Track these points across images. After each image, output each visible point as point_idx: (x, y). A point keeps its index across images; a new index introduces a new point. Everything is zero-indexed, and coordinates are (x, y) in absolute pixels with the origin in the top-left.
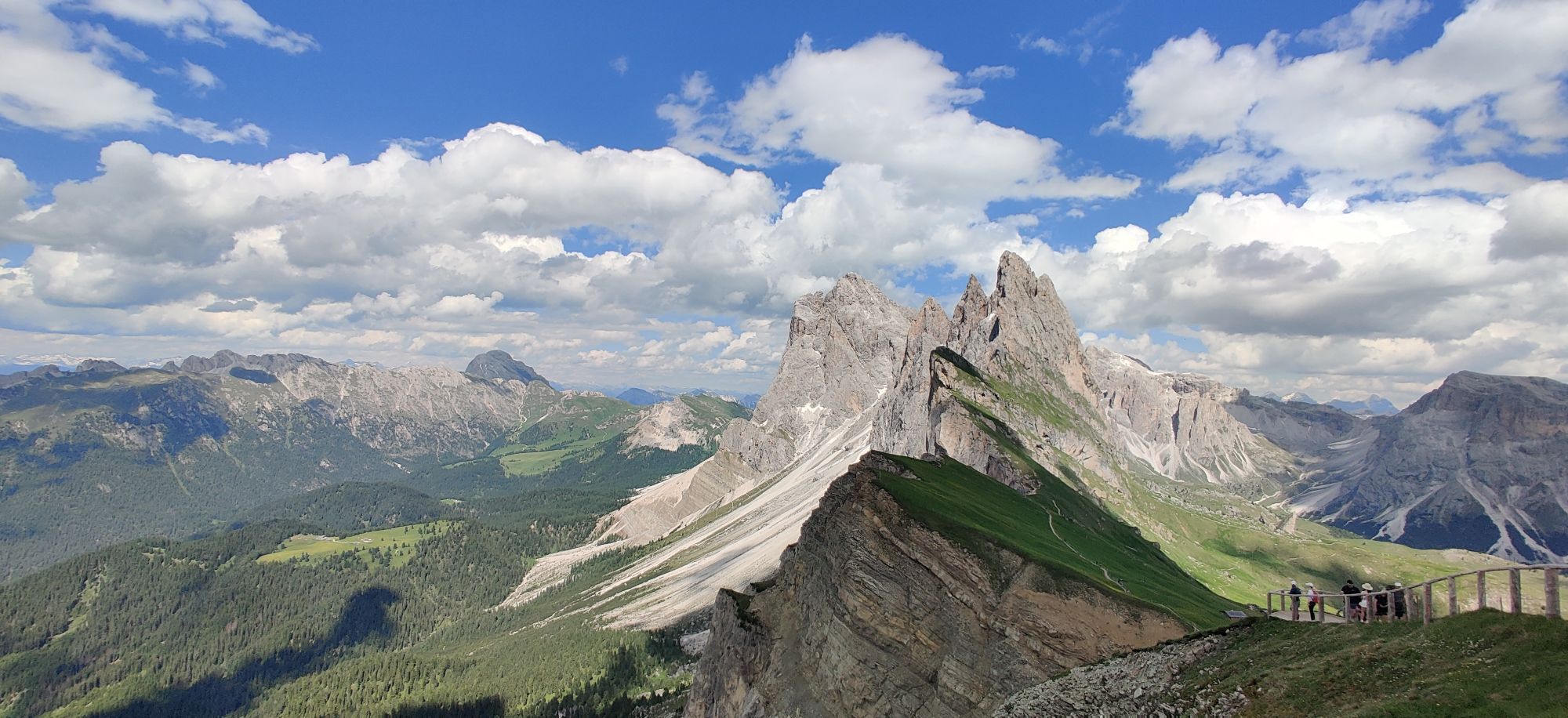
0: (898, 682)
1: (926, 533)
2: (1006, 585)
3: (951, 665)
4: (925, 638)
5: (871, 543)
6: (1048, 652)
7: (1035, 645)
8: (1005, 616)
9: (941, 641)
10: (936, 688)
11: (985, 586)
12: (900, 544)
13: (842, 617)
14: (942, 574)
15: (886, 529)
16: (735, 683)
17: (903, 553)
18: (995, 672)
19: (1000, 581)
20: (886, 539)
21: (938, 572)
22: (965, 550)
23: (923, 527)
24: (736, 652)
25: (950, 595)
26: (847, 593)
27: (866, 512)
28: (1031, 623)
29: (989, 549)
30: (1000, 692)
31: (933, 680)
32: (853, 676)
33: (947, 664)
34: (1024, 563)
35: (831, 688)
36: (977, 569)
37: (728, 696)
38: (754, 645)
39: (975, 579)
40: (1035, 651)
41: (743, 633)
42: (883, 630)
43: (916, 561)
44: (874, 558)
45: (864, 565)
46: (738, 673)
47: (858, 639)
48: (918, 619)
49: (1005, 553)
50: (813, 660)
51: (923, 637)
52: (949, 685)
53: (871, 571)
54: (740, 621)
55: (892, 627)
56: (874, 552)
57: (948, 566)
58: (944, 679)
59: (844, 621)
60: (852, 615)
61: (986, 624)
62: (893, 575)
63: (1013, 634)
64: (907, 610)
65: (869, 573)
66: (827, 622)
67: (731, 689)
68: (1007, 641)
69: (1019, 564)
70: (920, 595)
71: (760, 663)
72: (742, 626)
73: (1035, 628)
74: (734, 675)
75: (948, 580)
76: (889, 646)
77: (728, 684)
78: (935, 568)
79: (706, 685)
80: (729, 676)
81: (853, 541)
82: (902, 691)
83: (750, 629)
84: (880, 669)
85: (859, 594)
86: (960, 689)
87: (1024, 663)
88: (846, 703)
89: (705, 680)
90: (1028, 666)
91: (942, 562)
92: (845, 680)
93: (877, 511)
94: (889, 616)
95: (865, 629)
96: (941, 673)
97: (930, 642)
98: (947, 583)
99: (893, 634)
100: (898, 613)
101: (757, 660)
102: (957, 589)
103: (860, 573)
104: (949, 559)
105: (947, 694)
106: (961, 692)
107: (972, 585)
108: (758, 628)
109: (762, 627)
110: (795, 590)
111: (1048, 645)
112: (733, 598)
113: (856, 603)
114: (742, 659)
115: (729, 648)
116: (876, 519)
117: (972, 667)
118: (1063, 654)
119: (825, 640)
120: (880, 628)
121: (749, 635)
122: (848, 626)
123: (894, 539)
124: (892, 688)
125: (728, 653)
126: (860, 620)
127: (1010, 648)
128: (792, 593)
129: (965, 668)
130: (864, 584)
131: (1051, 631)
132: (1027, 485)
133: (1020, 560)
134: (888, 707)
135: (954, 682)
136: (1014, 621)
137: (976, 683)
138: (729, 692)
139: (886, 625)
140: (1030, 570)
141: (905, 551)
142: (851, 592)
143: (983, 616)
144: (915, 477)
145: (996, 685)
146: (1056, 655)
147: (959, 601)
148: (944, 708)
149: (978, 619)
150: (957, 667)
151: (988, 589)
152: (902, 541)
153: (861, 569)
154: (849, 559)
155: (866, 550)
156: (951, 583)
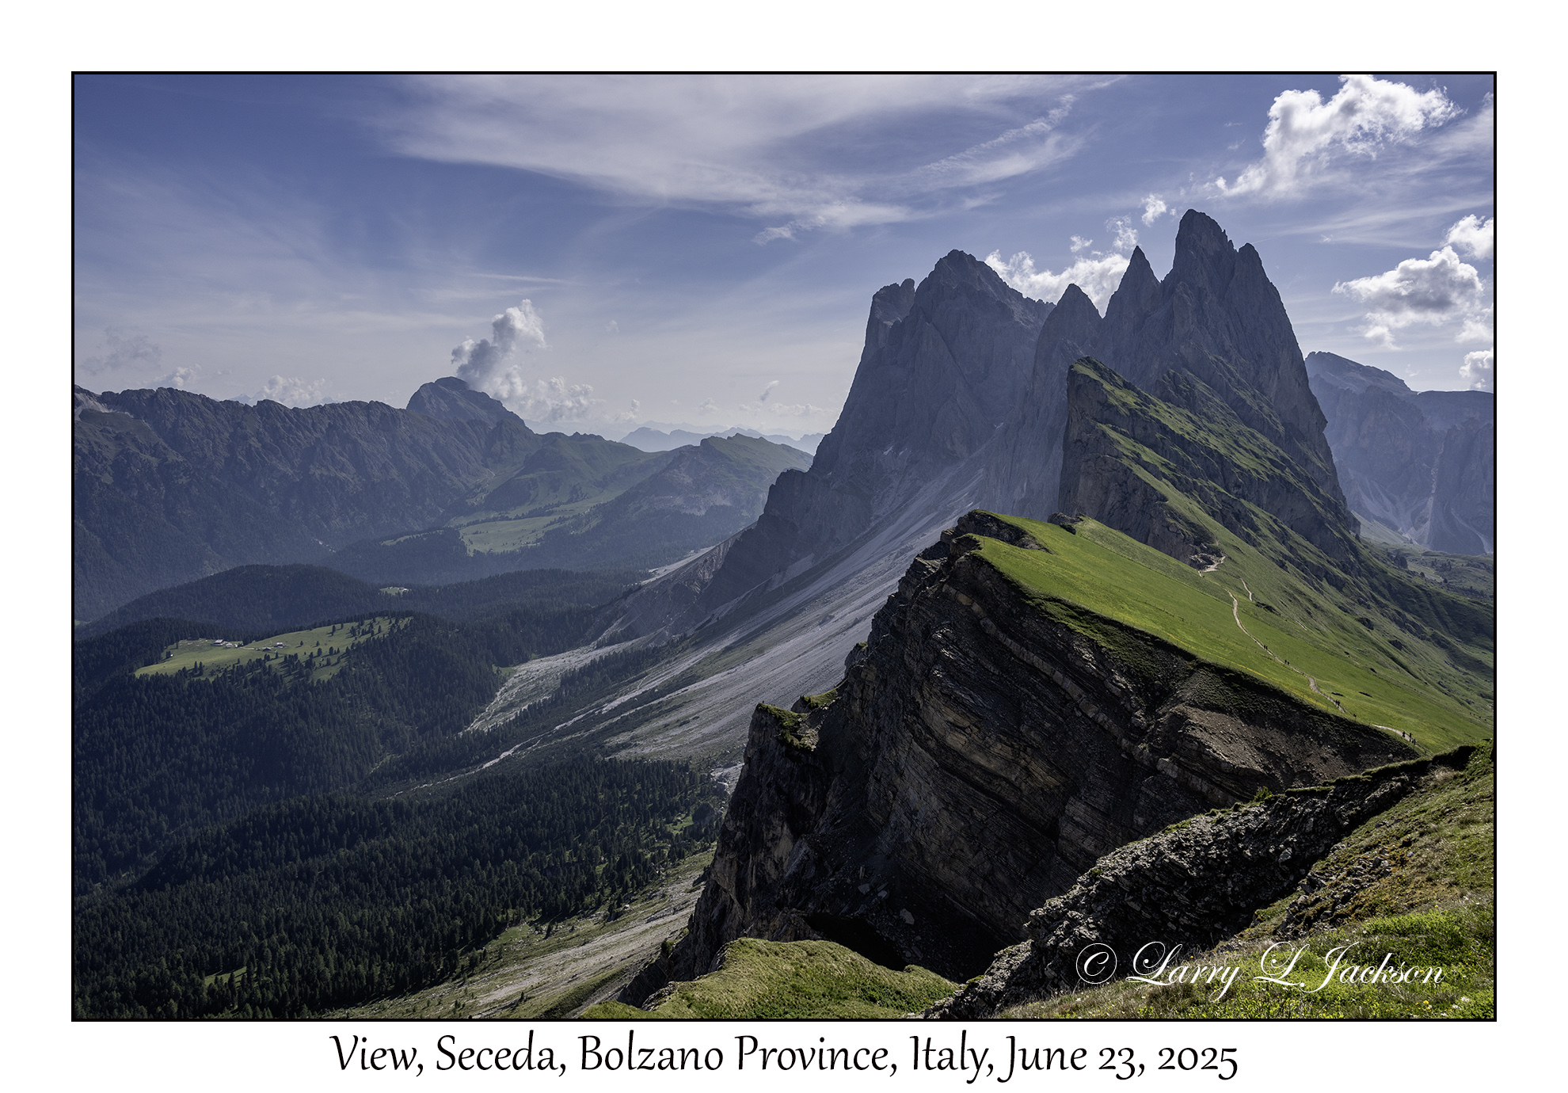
0: (1002, 834)
1: (1046, 626)
2: (1158, 700)
3: (1077, 810)
4: (1043, 772)
5: (968, 641)
7: (1201, 784)
8: (1156, 742)
9: (1064, 777)
10: (1056, 842)
11: (1132, 701)
12: (1010, 644)
13: (924, 743)
15: (989, 623)
16: (778, 832)
17: (1012, 654)
18: (1140, 821)
19: (1154, 694)
20: (988, 634)
21: (1064, 683)
23: (1043, 619)
24: (779, 791)
25: (1079, 714)
26: (932, 711)
27: (961, 597)
28: (1194, 753)
31: (1052, 831)
33: (1071, 809)
34: (1189, 669)
35: (908, 839)
37: (769, 849)
39: (1115, 691)
40: (1201, 793)
41: (789, 765)
42: (981, 761)
43: (1032, 666)
45: (957, 672)
46: (781, 819)
47: (945, 773)
48: (1031, 746)
49: (1160, 655)
50: (883, 802)
51: (1039, 772)
52: (1073, 837)
53: (967, 681)
55: (995, 757)
57: (1076, 672)
58: (1067, 830)
59: (928, 750)
60: (937, 741)
61: (1130, 754)
62: (997, 686)
63: (1167, 767)
64: (1018, 735)
65: (963, 684)
66: (903, 751)
67: (773, 840)
68: (1158, 777)
69: (1181, 671)
70: (1036, 714)
71: (812, 805)
72: (787, 755)
74: (776, 822)
75: (1077, 693)
76: (990, 783)
77: (768, 830)
79: (739, 834)
80: (769, 823)
81: (941, 638)
82: (1007, 846)
86: (1089, 844)
89: (738, 828)
91: (1069, 667)
93: (978, 595)
94: (991, 742)
95: (956, 760)
96: (1063, 822)
97: (1049, 778)
98: (1074, 697)
99: (993, 765)
100: (1003, 739)
101: (809, 802)
102: (1089, 704)
103: (950, 683)
104: (1078, 663)
105: (1071, 850)
106: (1090, 849)
107: (1111, 698)
110: (862, 707)
111: (1220, 785)
112: (774, 720)
113: (944, 724)
114: (788, 800)
115: (769, 785)
116: (976, 608)
119: (902, 774)
120: (976, 758)
121: (797, 768)
122: (933, 756)
123: (1001, 636)
124: (993, 841)
126: (948, 747)
127: (1162, 788)
128: (858, 710)
129: (1098, 815)
131: (1224, 766)
132: (1204, 557)
133: (1184, 664)
135: (1080, 833)
136: (1172, 749)
139: (985, 754)
140: (1197, 680)
141: (1017, 652)
142: (938, 709)
143: (1125, 743)
149: (1119, 747)
150: (1086, 812)
151: (1134, 704)
152: (1011, 638)
154: (935, 663)
155: (961, 650)
156: (1080, 696)
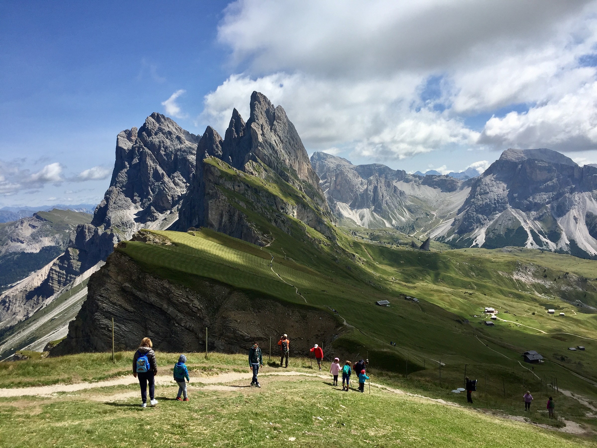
2: (217, 310)
5: (115, 297)
11: (203, 314)
12: (138, 293)
14: (171, 310)
15: (127, 285)
17: (141, 300)
19: (213, 308)
20: (127, 292)
21: (168, 309)
22: (187, 290)
23: (155, 278)
25: (177, 325)
28: (232, 335)
29: (206, 286)
34: (230, 293)
36: (196, 302)
43: (151, 304)
44: (118, 307)
49: (217, 288)
56: (117, 303)
57: (174, 304)
62: (134, 318)
63: (220, 345)
69: (226, 294)
70: (155, 329)
73: (236, 338)
75: (175, 313)
78: (165, 306)
91: (170, 302)
98: (174, 316)
102: (181, 319)
104: (175, 298)
107: (192, 314)
116: (120, 278)
123: (134, 290)
130: (109, 328)
133: (228, 290)
141: (142, 298)
143: (201, 336)
147: (183, 328)
149: (198, 338)
151: (205, 315)
152: (139, 291)
153: (106, 318)
154: (96, 312)
155: (111, 302)
156: (177, 316)
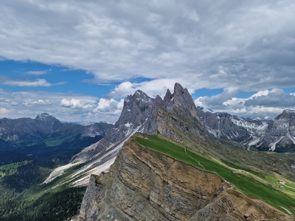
0: (138, 200)
1: (146, 154)
2: (168, 168)
3: (153, 193)
4: (146, 186)
5: (130, 158)
6: (181, 188)
7: (177, 186)
8: (168, 177)
9: (150, 186)
10: (149, 201)
11: (163, 169)
12: (139, 158)
13: (121, 181)
14: (150, 166)
15: (135, 153)
16: (94, 203)
17: (139, 160)
18: (165, 195)
20: (135, 156)
22: (157, 158)
23: (145, 152)
24: (94, 193)
25: (153, 172)
26: (123, 173)
27: (129, 148)
28: (175, 179)
29: (164, 157)
30: (167, 201)
31: (148, 199)
32: (124, 199)
33: (152, 193)
34: (174, 161)
35: (118, 203)
36: (161, 164)
38: (100, 191)
39: (160, 167)
40: (177, 188)
41: (96, 187)
42: (133, 184)
43: (143, 162)
44: (131, 162)
45: (127, 164)
46: (95, 200)
47: (125, 187)
48: (143, 180)
49: (169, 158)
50: (113, 195)
51: (145, 186)
52: (152, 200)
53: (130, 166)
54: (96, 184)
55: (136, 183)
56: (131, 161)
57: (152, 163)
58: (151, 198)
60: (124, 180)
61: (163, 180)
62: (137, 167)
63: (170, 183)
64: (140, 177)
65: (129, 167)
66: (117, 183)
67: (93, 205)
68: (169, 185)
69: (173, 162)
70: (144, 173)
71: (101, 196)
72: (96, 185)
73: (177, 181)
74: (93, 201)
75: (152, 167)
76: (135, 189)
77: (92, 203)
78: (149, 164)
80: (92, 201)
81: (125, 157)
82: (139, 203)
83: (98, 186)
84: (133, 196)
85: (126, 173)
86: (156, 201)
87: (173, 192)
88: (122, 208)
90: (175, 193)
91: (151, 162)
92: (122, 200)
93: (132, 148)
94: (135, 180)
95: (128, 184)
96: (150, 196)
97: (147, 187)
98: (152, 168)
99: (136, 185)
100: (138, 179)
101: (101, 195)
102: (155, 170)
103: (127, 167)
104: (152, 161)
105: (152, 203)
106: (156, 202)
107: (159, 168)
108: (101, 186)
109: (102, 185)
110: (112, 173)
111: (181, 186)
112: (95, 177)
113: (125, 176)
114: (96, 195)
115: (92, 192)
116: (132, 151)
117: (159, 194)
118: (185, 188)
119: (117, 188)
120: (132, 183)
121: (98, 188)
122: (123, 183)
123: (137, 156)
124: (136, 202)
125: (92, 194)
126: (126, 181)
127: (170, 187)
128: (112, 174)
129: (157, 194)
130: (128, 170)
131: (181, 181)
132: (180, 140)
133: (173, 160)
134: (135, 208)
135: (154, 199)
136: (171, 179)
137: (160, 199)
138: (92, 206)
139: (134, 182)
140: (176, 163)
141: (140, 159)
142: (124, 173)
143: (162, 178)
144: (147, 139)
145: (166, 199)
146: (183, 189)
147: (155, 174)
148: (151, 207)
149: (161, 179)
150: (155, 194)
151: (164, 169)
152: (139, 156)
153: (127, 166)
